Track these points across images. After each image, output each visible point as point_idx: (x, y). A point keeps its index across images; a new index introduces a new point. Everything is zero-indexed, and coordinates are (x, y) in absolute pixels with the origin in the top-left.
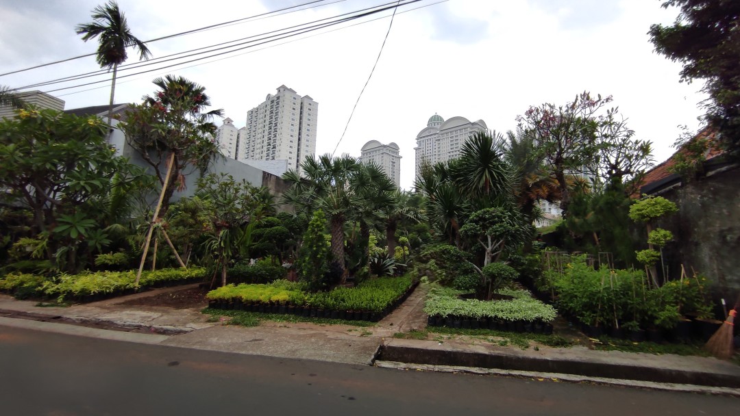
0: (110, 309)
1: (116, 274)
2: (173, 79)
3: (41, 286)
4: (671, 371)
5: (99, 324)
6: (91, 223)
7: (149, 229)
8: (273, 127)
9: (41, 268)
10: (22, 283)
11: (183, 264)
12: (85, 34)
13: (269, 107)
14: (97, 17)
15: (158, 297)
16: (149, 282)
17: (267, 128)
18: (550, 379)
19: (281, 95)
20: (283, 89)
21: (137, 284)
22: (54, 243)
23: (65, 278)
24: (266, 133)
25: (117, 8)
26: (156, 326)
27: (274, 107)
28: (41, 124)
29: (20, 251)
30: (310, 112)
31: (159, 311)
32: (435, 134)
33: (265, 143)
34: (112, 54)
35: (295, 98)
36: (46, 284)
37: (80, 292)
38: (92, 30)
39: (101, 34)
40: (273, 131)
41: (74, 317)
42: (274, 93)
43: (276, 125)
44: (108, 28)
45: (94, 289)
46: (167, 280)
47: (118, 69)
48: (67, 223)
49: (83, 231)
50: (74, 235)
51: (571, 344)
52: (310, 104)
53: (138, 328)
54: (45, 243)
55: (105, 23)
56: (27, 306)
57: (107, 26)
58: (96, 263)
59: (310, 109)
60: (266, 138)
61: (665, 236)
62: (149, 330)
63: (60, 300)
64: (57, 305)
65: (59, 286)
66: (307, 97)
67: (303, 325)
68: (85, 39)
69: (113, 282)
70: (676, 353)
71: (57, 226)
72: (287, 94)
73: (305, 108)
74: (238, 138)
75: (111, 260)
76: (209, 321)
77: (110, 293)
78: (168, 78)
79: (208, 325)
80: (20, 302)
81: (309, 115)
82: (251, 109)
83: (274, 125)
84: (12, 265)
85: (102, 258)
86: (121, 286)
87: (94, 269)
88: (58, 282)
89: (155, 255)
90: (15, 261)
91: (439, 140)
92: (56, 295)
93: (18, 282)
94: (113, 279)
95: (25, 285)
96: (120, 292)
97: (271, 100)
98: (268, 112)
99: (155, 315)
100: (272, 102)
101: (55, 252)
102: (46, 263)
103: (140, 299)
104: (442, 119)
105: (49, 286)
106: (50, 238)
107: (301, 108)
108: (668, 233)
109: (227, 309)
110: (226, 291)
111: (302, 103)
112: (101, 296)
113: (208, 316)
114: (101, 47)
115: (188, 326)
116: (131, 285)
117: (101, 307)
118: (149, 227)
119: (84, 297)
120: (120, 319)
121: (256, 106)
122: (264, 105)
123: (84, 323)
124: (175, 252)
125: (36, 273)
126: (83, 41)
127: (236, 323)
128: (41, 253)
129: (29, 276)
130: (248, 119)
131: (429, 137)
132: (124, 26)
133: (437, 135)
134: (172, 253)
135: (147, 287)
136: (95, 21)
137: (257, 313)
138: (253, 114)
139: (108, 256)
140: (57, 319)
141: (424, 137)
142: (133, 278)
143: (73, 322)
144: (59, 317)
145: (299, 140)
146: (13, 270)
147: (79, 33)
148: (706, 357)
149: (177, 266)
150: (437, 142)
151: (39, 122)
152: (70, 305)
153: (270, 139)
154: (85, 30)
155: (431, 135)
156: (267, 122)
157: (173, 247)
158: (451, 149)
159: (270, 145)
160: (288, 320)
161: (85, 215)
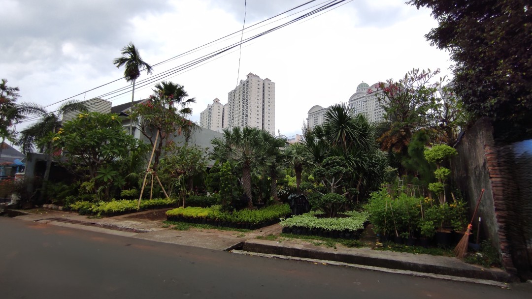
0: (119, 220)
1: (128, 202)
2: (166, 83)
3: (91, 208)
4: (410, 264)
5: (110, 227)
6: (114, 173)
7: (145, 175)
8: (245, 102)
9: (93, 199)
10: (83, 206)
11: (167, 196)
12: (118, 64)
13: (242, 89)
14: (124, 53)
15: (146, 214)
16: (145, 206)
17: (241, 103)
18: (321, 264)
19: (249, 80)
20: (250, 75)
21: (138, 208)
22: (97, 185)
23: (102, 203)
24: (241, 106)
25: (133, 47)
26: (136, 229)
27: (245, 88)
28: (89, 121)
29: (84, 189)
30: (269, 90)
31: (141, 221)
32: (363, 97)
33: (241, 114)
34: (132, 74)
35: (258, 81)
36: (93, 206)
37: (108, 211)
38: (122, 61)
39: (126, 62)
40: (245, 104)
41: (100, 223)
42: (245, 79)
43: (247, 101)
44: (130, 59)
45: (115, 209)
46: (156, 205)
47: (135, 84)
48: (104, 174)
49: (110, 177)
50: (105, 180)
51: (362, 246)
52: (269, 84)
53: (127, 230)
54: (93, 185)
55: (128, 56)
56: (83, 218)
57: (129, 58)
58: (122, 195)
59: (269, 88)
60: (241, 110)
61: (444, 172)
62: (132, 230)
63: (99, 215)
64: (97, 218)
65: (99, 208)
66: (267, 79)
67: (212, 230)
68: (118, 66)
69: (124, 206)
70: (430, 253)
71: (98, 175)
72: (254, 79)
73: (266, 88)
74: (223, 111)
75: (129, 194)
76: (163, 227)
77: (123, 211)
78: (163, 83)
79: (162, 229)
80: (81, 216)
81: (269, 91)
82: (230, 91)
83: (245, 101)
84: (80, 197)
85: (125, 192)
86: (129, 208)
87: (119, 198)
88: (99, 206)
89: (152, 190)
90: (81, 195)
91: (366, 101)
92: (97, 212)
93: (81, 206)
94: (125, 204)
95: (84, 207)
96: (128, 211)
97: (243, 84)
98: (242, 92)
99: (138, 223)
100: (244, 85)
101: (98, 189)
102: (94, 196)
103: (137, 215)
104: (367, 85)
105: (94, 208)
106: (95, 182)
107: (263, 87)
108: (447, 170)
109: (176, 221)
110: (175, 211)
111: (264, 84)
112: (118, 213)
113: (165, 225)
114: (126, 70)
115: (151, 229)
116: (135, 208)
117: (116, 219)
118: (145, 174)
119: (110, 214)
120: (121, 225)
121: (234, 89)
122: (239, 88)
123: (105, 226)
124: (163, 188)
125: (90, 201)
126: (117, 68)
127: (176, 229)
128: (91, 189)
129: (87, 202)
130: (229, 98)
131: (359, 100)
132: (138, 56)
133: (364, 98)
134: (161, 189)
135: (143, 209)
136: (123, 56)
137: (191, 224)
138: (232, 95)
139: (127, 191)
140: (93, 224)
141: (355, 100)
142: (137, 203)
143: (100, 226)
144: (94, 223)
145: (263, 109)
146: (80, 200)
147: (115, 64)
148: (450, 257)
149: (163, 197)
150: (365, 103)
151: (88, 120)
152: (102, 218)
153: (244, 110)
154: (118, 62)
155: (360, 98)
156: (241, 99)
157: (162, 185)
158: (376, 107)
159: (244, 114)
160: (205, 228)
161: (112, 168)
